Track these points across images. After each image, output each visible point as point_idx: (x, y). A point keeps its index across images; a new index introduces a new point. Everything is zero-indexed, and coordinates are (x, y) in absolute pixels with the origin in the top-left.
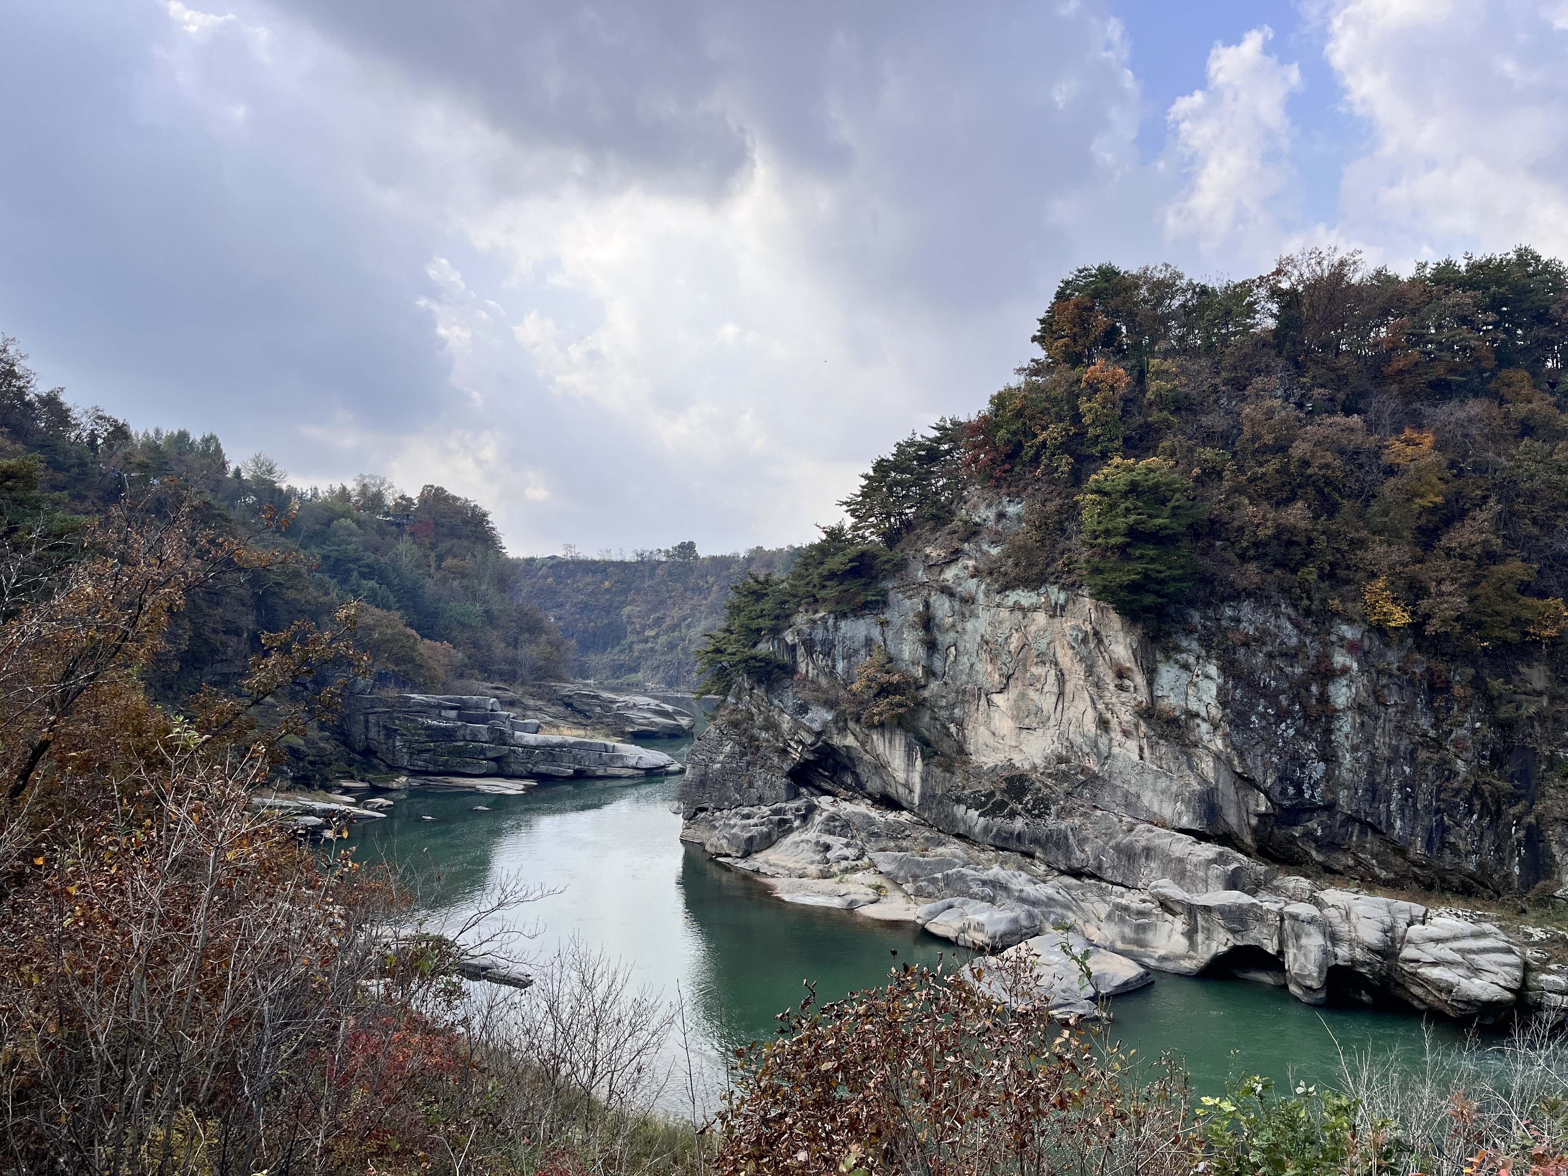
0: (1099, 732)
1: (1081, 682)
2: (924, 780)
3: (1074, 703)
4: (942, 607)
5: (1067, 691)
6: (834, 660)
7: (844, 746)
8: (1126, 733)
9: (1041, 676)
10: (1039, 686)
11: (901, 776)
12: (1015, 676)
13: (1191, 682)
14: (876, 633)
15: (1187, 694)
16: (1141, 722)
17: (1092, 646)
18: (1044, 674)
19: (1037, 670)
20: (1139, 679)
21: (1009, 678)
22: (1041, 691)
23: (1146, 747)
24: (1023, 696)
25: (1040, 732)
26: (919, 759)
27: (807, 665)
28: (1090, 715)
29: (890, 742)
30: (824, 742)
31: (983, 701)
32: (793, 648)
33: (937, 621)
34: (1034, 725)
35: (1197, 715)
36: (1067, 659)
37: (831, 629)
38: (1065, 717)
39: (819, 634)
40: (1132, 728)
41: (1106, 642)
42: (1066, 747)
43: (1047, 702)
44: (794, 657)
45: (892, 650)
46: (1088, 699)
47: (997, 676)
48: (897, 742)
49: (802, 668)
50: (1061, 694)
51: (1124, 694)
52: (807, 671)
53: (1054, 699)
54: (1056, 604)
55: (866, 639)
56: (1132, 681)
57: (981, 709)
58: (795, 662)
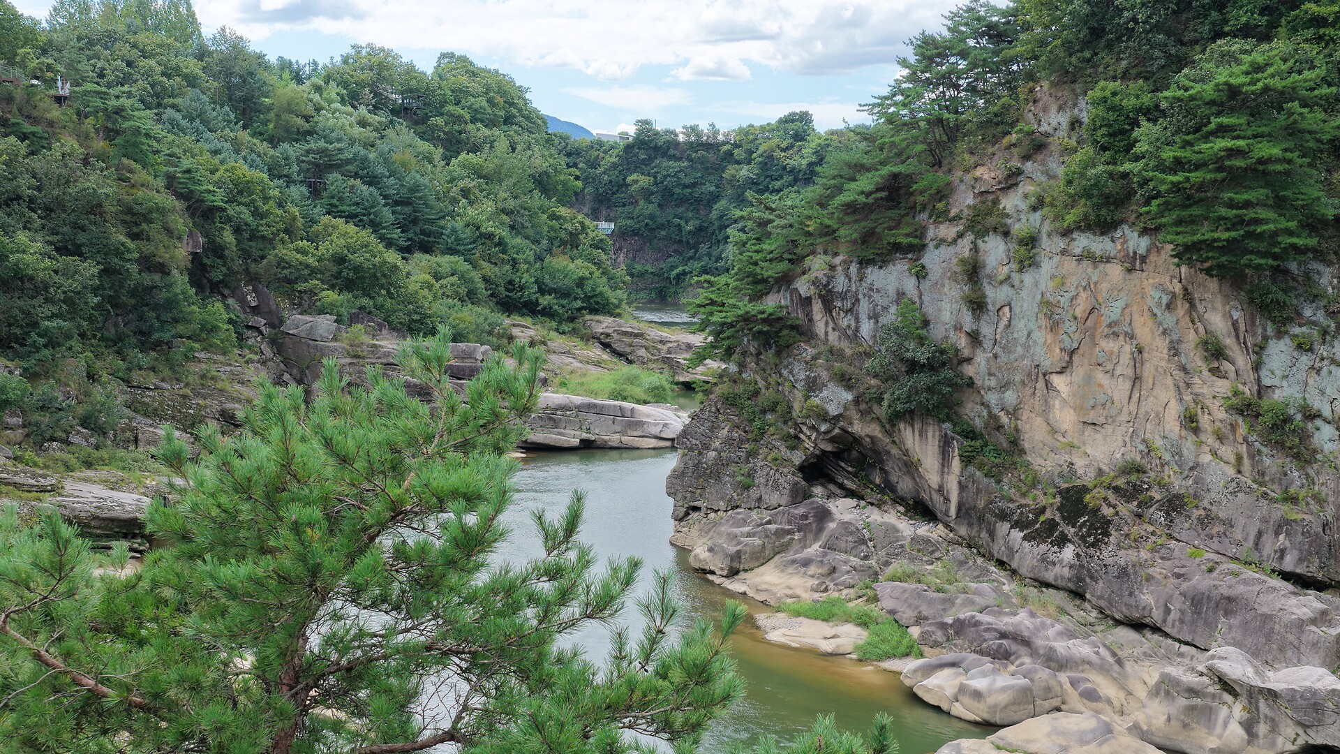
0: (1184, 433)
1: (1164, 364)
2: (962, 487)
3: (1155, 393)
4: (995, 251)
5: (1145, 374)
6: (857, 320)
7: (868, 436)
8: (1220, 438)
9: (1112, 353)
10: (1109, 367)
11: (933, 479)
12: (1081, 351)
13: (1312, 368)
14: (910, 284)
15: (1306, 384)
16: (1240, 420)
17: (1182, 313)
18: (1116, 349)
19: (1109, 345)
20: (1242, 361)
21: (1072, 353)
22: (1111, 373)
23: (1245, 456)
24: (1088, 379)
25: (1109, 429)
26: (957, 458)
27: (827, 324)
28: (1174, 410)
29: (921, 435)
30: (842, 429)
31: (1041, 384)
32: (808, 301)
33: (988, 271)
34: (1101, 420)
35: (1318, 415)
36: (1147, 330)
37: (854, 278)
38: (1142, 411)
39: (840, 284)
40: (1226, 430)
41: (1200, 308)
42: (1141, 452)
43: (1119, 389)
44: (809, 315)
45: (929, 309)
46: (1172, 387)
47: (1058, 351)
48: (930, 434)
49: (820, 328)
50: (1137, 379)
51: (1220, 382)
52: (826, 333)
53: (1128, 385)
54: (1135, 253)
55: (898, 294)
56: (1233, 363)
57: (1038, 393)
58: (811, 320)
